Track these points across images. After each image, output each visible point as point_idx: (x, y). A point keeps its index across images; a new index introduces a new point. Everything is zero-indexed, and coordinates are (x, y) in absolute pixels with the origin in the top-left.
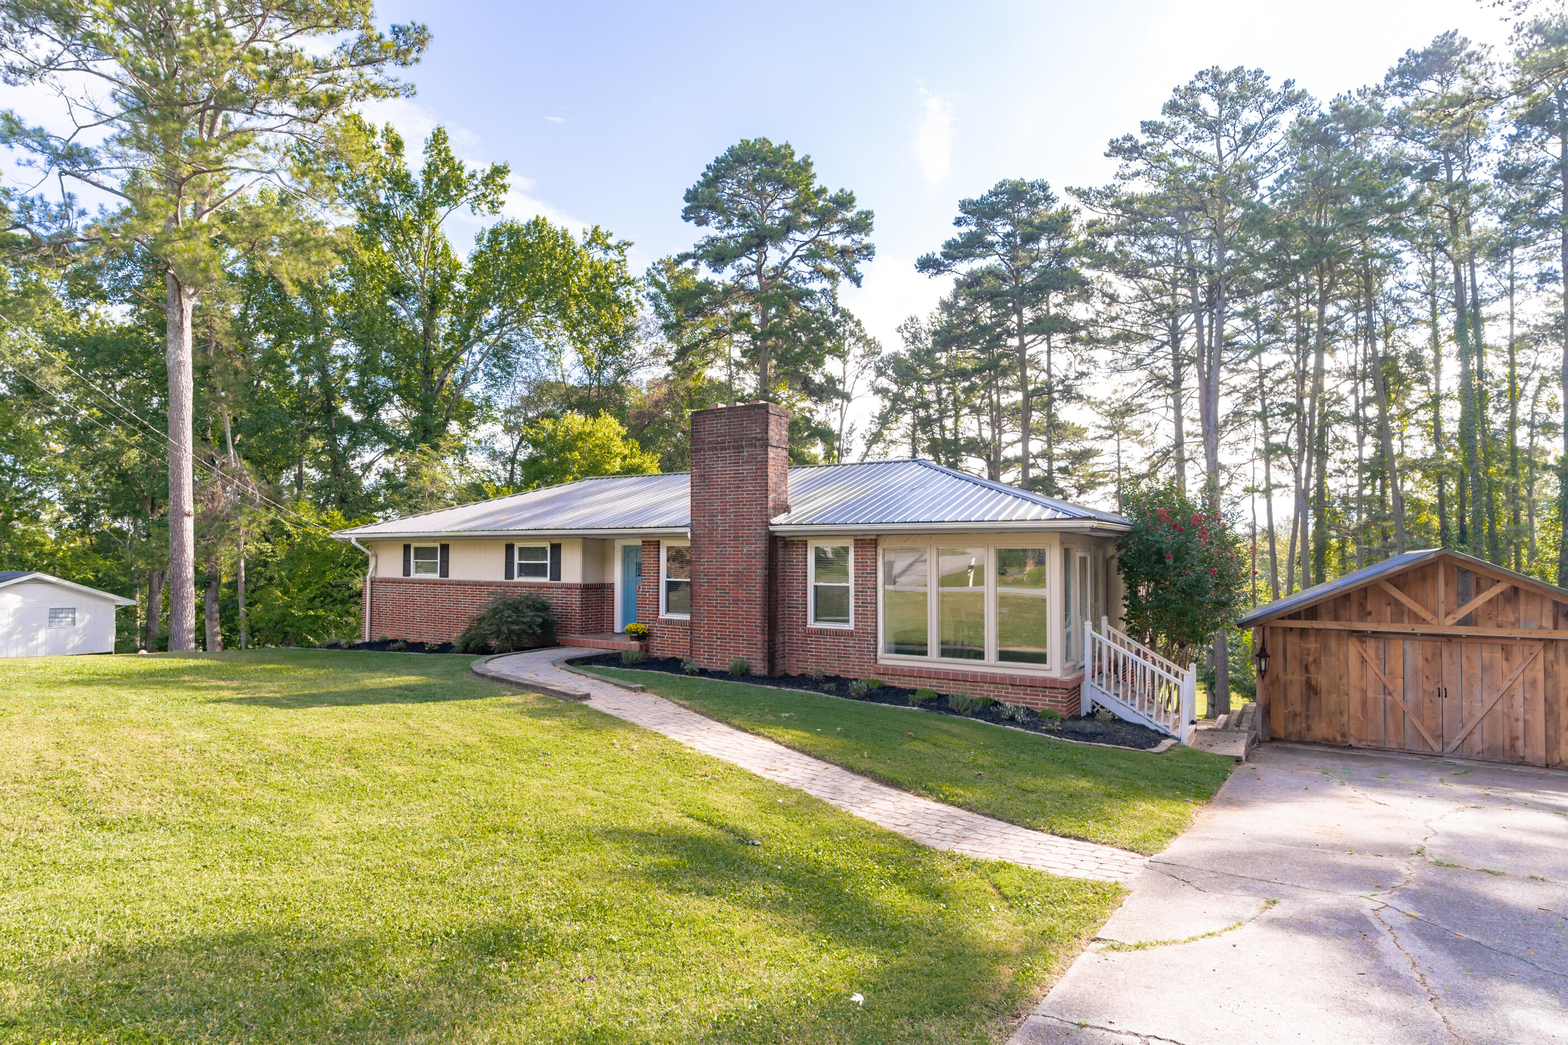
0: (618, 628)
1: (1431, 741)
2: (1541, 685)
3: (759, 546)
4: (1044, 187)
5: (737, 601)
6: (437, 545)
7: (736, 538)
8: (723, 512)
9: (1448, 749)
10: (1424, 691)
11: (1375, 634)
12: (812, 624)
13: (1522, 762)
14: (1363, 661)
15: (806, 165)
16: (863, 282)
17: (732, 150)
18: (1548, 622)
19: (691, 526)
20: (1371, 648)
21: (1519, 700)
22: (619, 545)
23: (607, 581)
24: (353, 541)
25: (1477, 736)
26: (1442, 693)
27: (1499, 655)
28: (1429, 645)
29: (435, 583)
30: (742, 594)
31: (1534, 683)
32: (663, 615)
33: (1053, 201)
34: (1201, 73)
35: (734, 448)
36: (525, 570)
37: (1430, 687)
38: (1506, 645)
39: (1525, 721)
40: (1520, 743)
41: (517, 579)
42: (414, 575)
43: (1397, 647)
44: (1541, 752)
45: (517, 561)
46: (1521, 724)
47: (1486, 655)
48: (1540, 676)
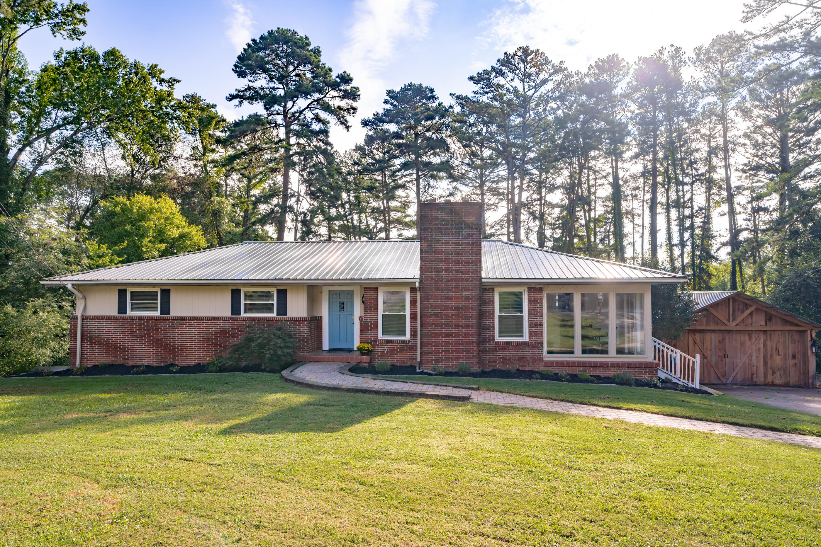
0: (326, 346)
1: (721, 378)
2: (762, 350)
3: (476, 292)
4: (432, 91)
5: (457, 326)
6: (158, 290)
7: (457, 286)
8: (447, 270)
9: (728, 382)
10: (719, 356)
11: (700, 331)
12: (497, 338)
13: (756, 385)
14: (695, 343)
15: (317, 52)
16: (350, 129)
17: (271, 33)
18: (763, 323)
19: (421, 279)
20: (698, 337)
21: (754, 357)
22: (325, 291)
23: (317, 314)
24: (69, 287)
25: (739, 375)
26: (726, 356)
27: (747, 338)
28: (720, 335)
29: (157, 319)
30: (462, 322)
31: (759, 349)
32: (381, 337)
33: (436, 99)
34: (520, 48)
35: (455, 228)
36: (249, 308)
37: (721, 354)
38: (749, 333)
39: (757, 366)
40: (755, 376)
41: (243, 314)
42: (129, 313)
43: (708, 336)
44: (762, 379)
45: (243, 301)
46: (755, 368)
47: (742, 338)
48: (762, 346)
